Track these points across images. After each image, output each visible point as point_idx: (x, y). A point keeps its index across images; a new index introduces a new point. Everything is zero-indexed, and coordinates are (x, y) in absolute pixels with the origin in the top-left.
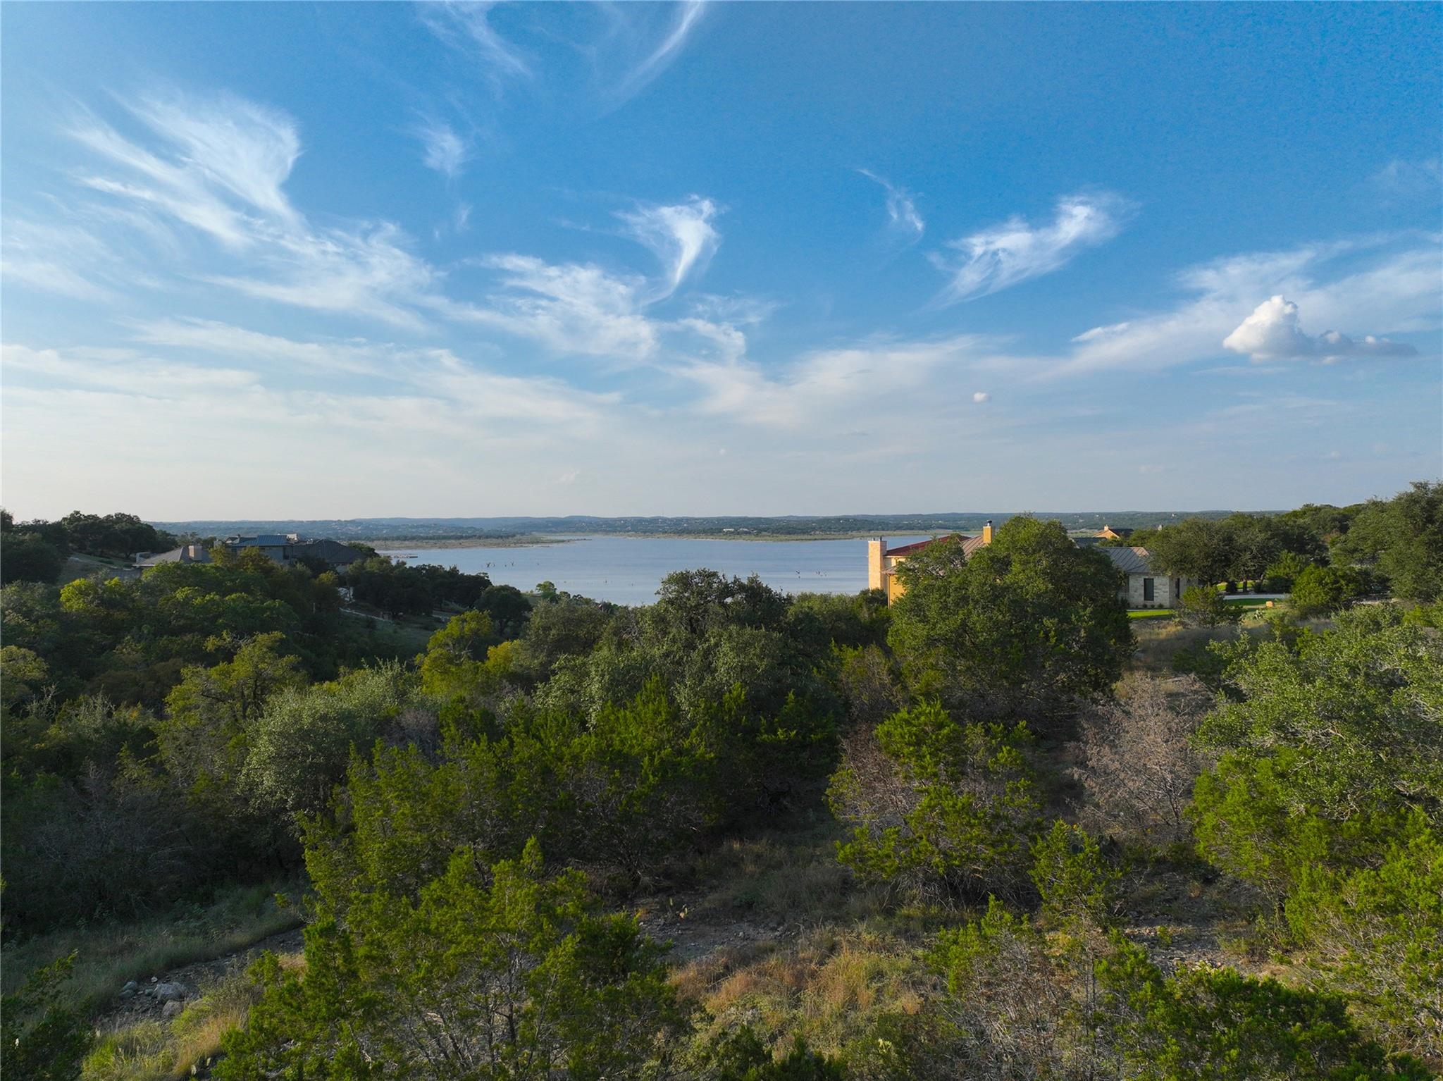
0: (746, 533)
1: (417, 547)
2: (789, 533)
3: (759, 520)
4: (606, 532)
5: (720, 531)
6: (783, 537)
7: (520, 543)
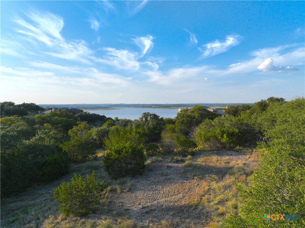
0: (157, 107)
1: (88, 110)
2: (166, 107)
3: (160, 105)
4: (128, 107)
5: (152, 107)
6: (165, 108)
7: (110, 109)
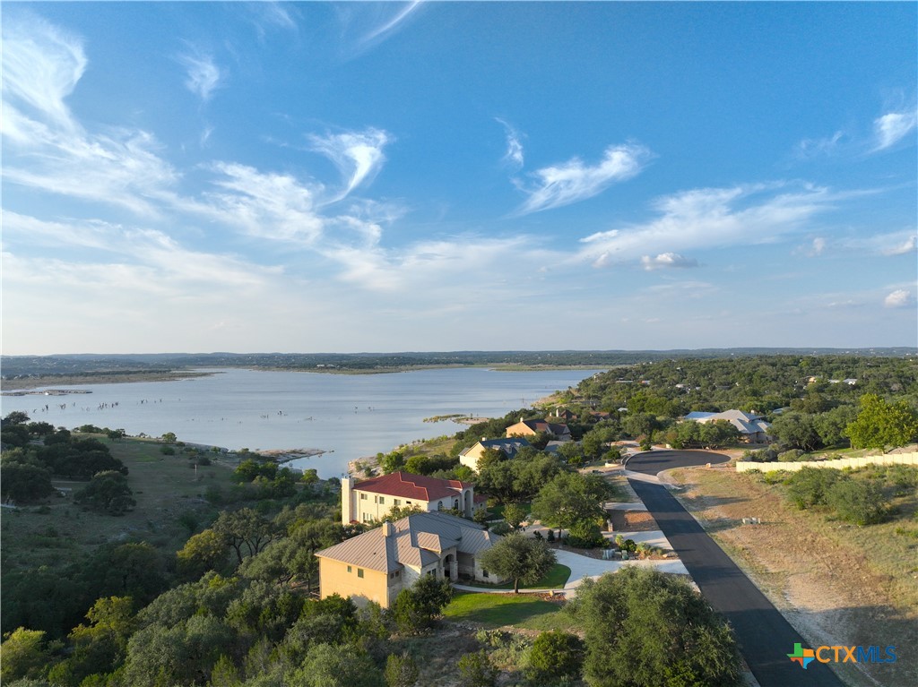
0: (332, 368)
2: (360, 368)
5: (315, 366)
6: (355, 371)
